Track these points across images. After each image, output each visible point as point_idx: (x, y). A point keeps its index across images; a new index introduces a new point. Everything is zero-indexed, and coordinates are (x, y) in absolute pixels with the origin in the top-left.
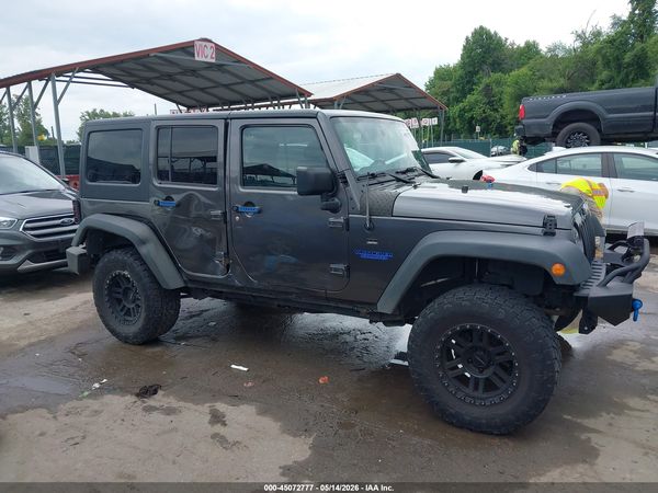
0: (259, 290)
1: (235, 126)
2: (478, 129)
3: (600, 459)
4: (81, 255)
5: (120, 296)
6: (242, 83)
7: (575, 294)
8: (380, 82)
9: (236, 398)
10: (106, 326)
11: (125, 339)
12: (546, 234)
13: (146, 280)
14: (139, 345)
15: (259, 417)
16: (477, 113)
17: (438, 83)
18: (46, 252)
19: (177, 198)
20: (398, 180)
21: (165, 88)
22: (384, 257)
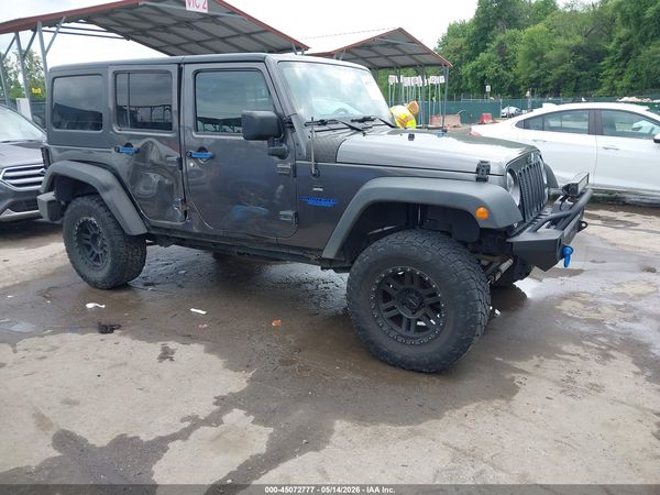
0: (215, 237)
1: (189, 70)
2: (488, 88)
3: (517, 395)
4: (50, 202)
5: (88, 242)
6: (238, 36)
7: (508, 240)
8: (381, 37)
9: (188, 337)
10: (77, 271)
11: (94, 284)
12: (478, 180)
13: (111, 226)
14: (108, 289)
15: (207, 355)
16: (490, 71)
17: (452, 40)
18: (26, 202)
19: (137, 145)
20: (353, 128)
21: (163, 41)
22: (329, 204)
